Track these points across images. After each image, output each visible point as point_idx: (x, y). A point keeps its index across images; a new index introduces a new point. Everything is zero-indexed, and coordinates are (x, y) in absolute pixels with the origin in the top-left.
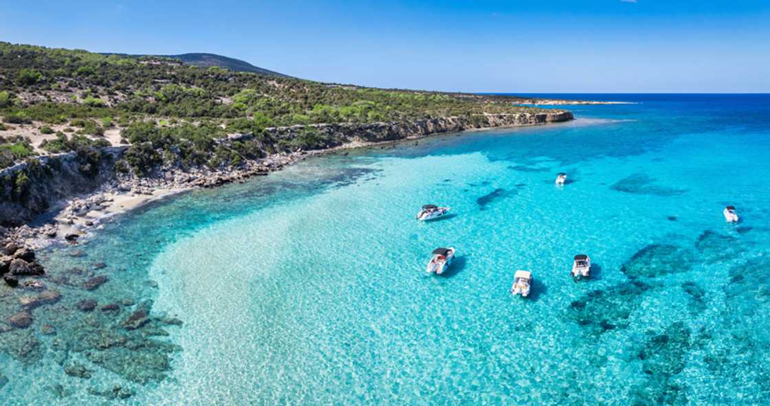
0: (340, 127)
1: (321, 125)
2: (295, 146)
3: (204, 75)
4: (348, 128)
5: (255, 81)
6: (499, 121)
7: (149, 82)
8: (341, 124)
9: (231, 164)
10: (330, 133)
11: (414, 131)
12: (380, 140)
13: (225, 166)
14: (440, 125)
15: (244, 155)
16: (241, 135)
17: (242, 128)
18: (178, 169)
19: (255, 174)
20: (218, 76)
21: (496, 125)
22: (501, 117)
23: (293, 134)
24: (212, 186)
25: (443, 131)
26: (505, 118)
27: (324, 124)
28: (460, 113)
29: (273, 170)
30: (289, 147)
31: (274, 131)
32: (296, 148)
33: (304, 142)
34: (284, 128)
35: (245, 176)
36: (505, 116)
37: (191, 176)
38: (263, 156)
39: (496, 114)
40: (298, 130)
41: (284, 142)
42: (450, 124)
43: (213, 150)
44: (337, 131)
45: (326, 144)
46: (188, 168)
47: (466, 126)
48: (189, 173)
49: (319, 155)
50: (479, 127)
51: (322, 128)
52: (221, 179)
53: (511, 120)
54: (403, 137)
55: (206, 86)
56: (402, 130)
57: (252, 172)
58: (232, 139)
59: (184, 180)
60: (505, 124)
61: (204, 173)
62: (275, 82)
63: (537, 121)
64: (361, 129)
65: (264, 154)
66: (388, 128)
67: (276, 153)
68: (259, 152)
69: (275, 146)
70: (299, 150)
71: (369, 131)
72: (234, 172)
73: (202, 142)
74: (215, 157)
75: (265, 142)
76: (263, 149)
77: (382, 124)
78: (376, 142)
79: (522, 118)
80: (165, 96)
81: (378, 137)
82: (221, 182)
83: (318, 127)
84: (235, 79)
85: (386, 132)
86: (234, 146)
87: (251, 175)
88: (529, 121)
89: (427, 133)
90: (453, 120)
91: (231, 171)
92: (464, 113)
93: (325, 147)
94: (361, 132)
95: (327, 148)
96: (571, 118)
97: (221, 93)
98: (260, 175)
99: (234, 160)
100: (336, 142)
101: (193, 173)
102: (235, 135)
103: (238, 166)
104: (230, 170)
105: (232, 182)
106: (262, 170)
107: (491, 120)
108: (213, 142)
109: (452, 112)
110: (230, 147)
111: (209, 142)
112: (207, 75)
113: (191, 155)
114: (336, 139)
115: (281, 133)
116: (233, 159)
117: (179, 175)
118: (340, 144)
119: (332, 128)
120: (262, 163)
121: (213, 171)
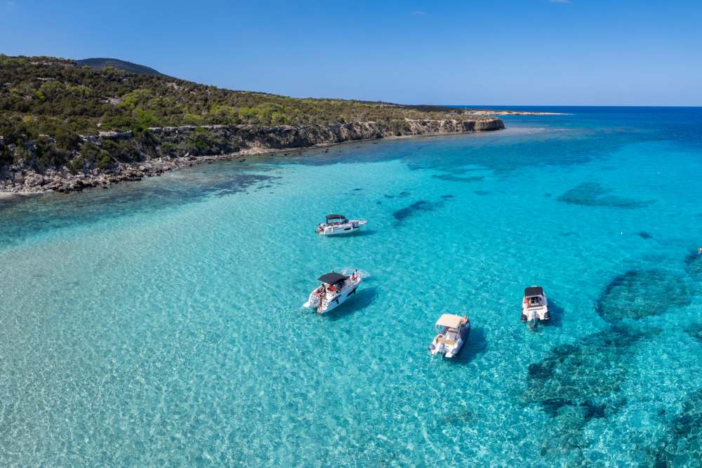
0: (238, 129)
1: (215, 126)
2: (182, 150)
3: (95, 74)
4: (248, 131)
5: (152, 81)
6: (422, 128)
7: (30, 80)
8: (239, 126)
9: (98, 166)
10: (225, 136)
11: (325, 137)
12: (285, 146)
13: (90, 168)
14: (355, 131)
15: (116, 157)
16: (116, 133)
17: (120, 126)
18: (31, 170)
19: (125, 179)
20: (111, 76)
21: (419, 133)
22: (424, 124)
23: (182, 135)
24: (68, 190)
25: (359, 138)
26: (428, 124)
27: (219, 126)
28: (379, 118)
29: (150, 176)
30: (175, 151)
31: (158, 132)
32: (184, 152)
33: (194, 146)
34: (171, 128)
35: (113, 181)
36: (428, 122)
37: (46, 178)
38: (140, 159)
39: (418, 121)
40: (188, 131)
41: (170, 144)
42: (367, 130)
43: (78, 149)
44: (235, 134)
45: (221, 149)
46: (44, 168)
47: (385, 133)
48: (44, 174)
49: (210, 162)
50: (399, 134)
51: (217, 131)
52: (81, 183)
53: (435, 127)
54: (312, 144)
55: (95, 86)
56: (311, 136)
57: (123, 176)
58: (104, 138)
59: (36, 183)
60: (429, 131)
61: (63, 176)
62: (174, 84)
63: (465, 129)
64: (262, 132)
65: (143, 157)
66: (294, 132)
67: (158, 156)
68: (137, 154)
69: (157, 148)
70: (188, 154)
71: (272, 135)
72: (100, 177)
73: (64, 138)
74: (79, 156)
75: (146, 143)
76: (143, 151)
77: (288, 127)
78: (280, 148)
79: (448, 125)
80: (44, 94)
81: (282, 142)
82: (80, 187)
83: (212, 129)
84: (129, 80)
85: (293, 137)
86: (104, 145)
87: (121, 180)
88: (456, 129)
89: (340, 140)
90: (370, 125)
91: (97, 175)
92: (383, 119)
93: (218, 153)
94: (262, 135)
95: (221, 155)
96: (503, 127)
97: (110, 93)
98: (132, 180)
99: (102, 161)
100: (232, 147)
101: (49, 175)
102: (109, 133)
103: (106, 169)
104: (96, 173)
105: (95, 187)
106: (136, 175)
107: (413, 127)
108: (79, 140)
109: (369, 117)
110: (100, 146)
111: (74, 138)
112: (98, 75)
113: (48, 153)
114: (233, 143)
115: (168, 134)
116: (100, 159)
117: (31, 176)
118: (237, 150)
119: (228, 129)
120: (138, 168)
121: (75, 173)
